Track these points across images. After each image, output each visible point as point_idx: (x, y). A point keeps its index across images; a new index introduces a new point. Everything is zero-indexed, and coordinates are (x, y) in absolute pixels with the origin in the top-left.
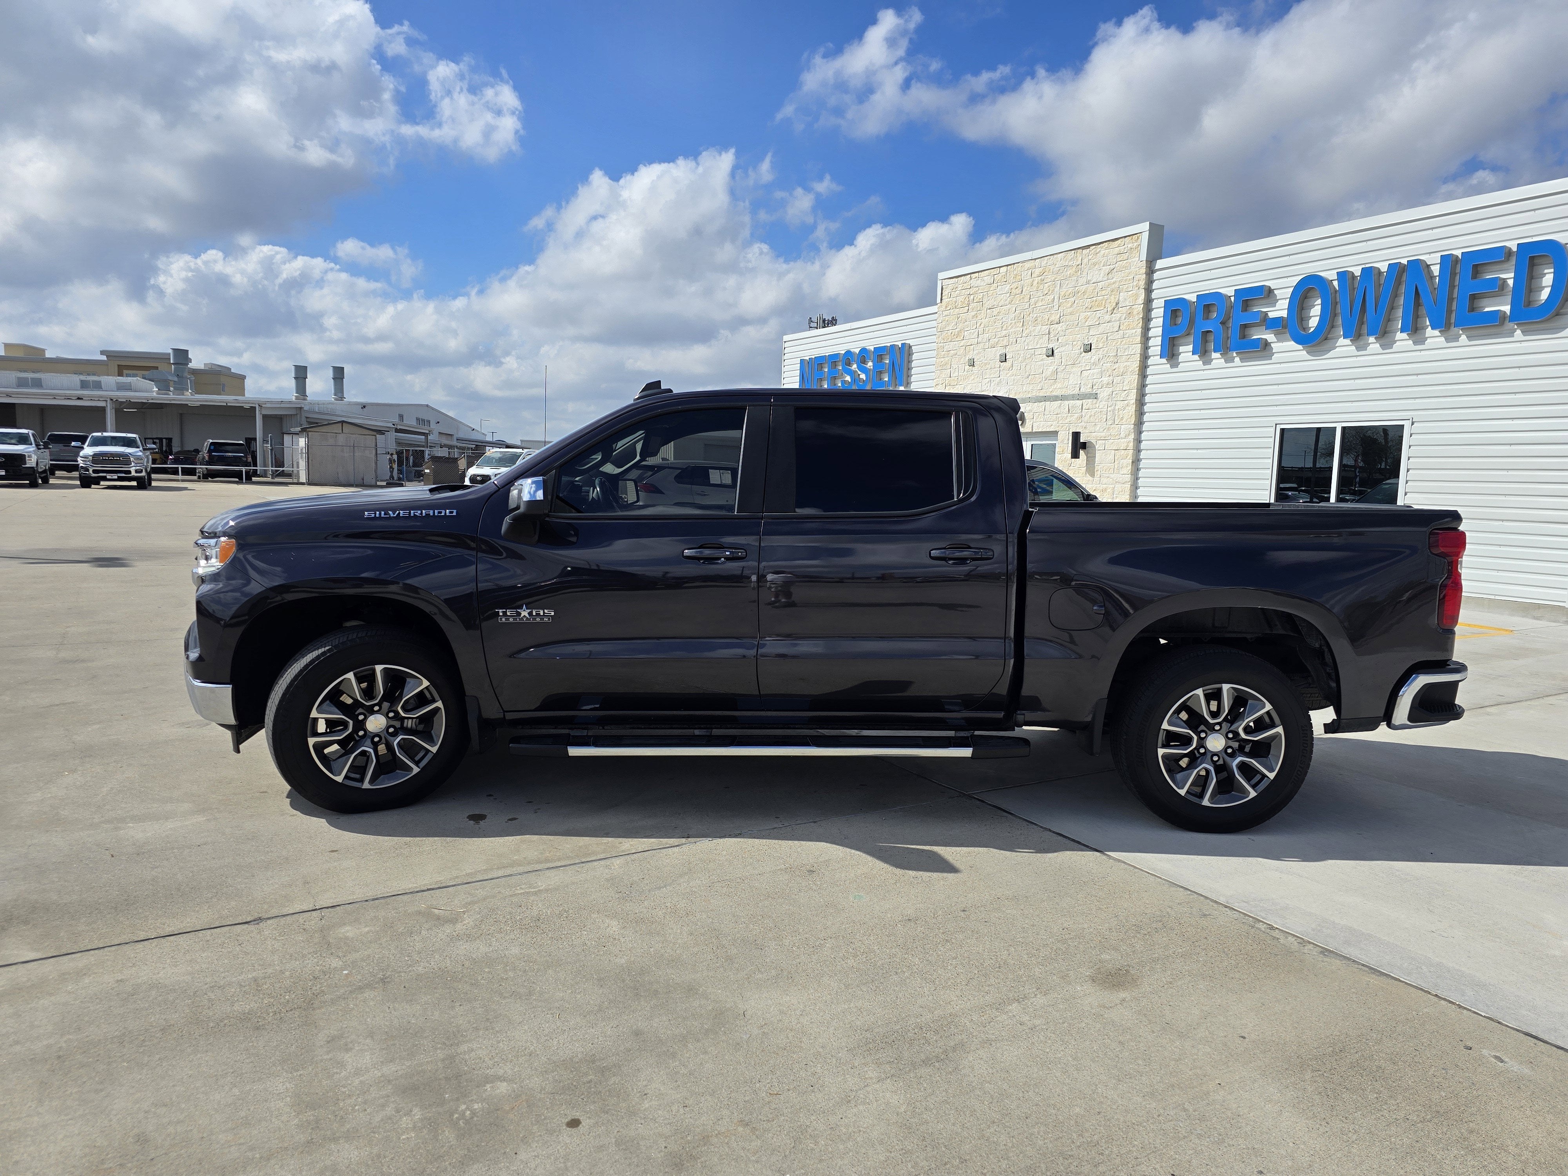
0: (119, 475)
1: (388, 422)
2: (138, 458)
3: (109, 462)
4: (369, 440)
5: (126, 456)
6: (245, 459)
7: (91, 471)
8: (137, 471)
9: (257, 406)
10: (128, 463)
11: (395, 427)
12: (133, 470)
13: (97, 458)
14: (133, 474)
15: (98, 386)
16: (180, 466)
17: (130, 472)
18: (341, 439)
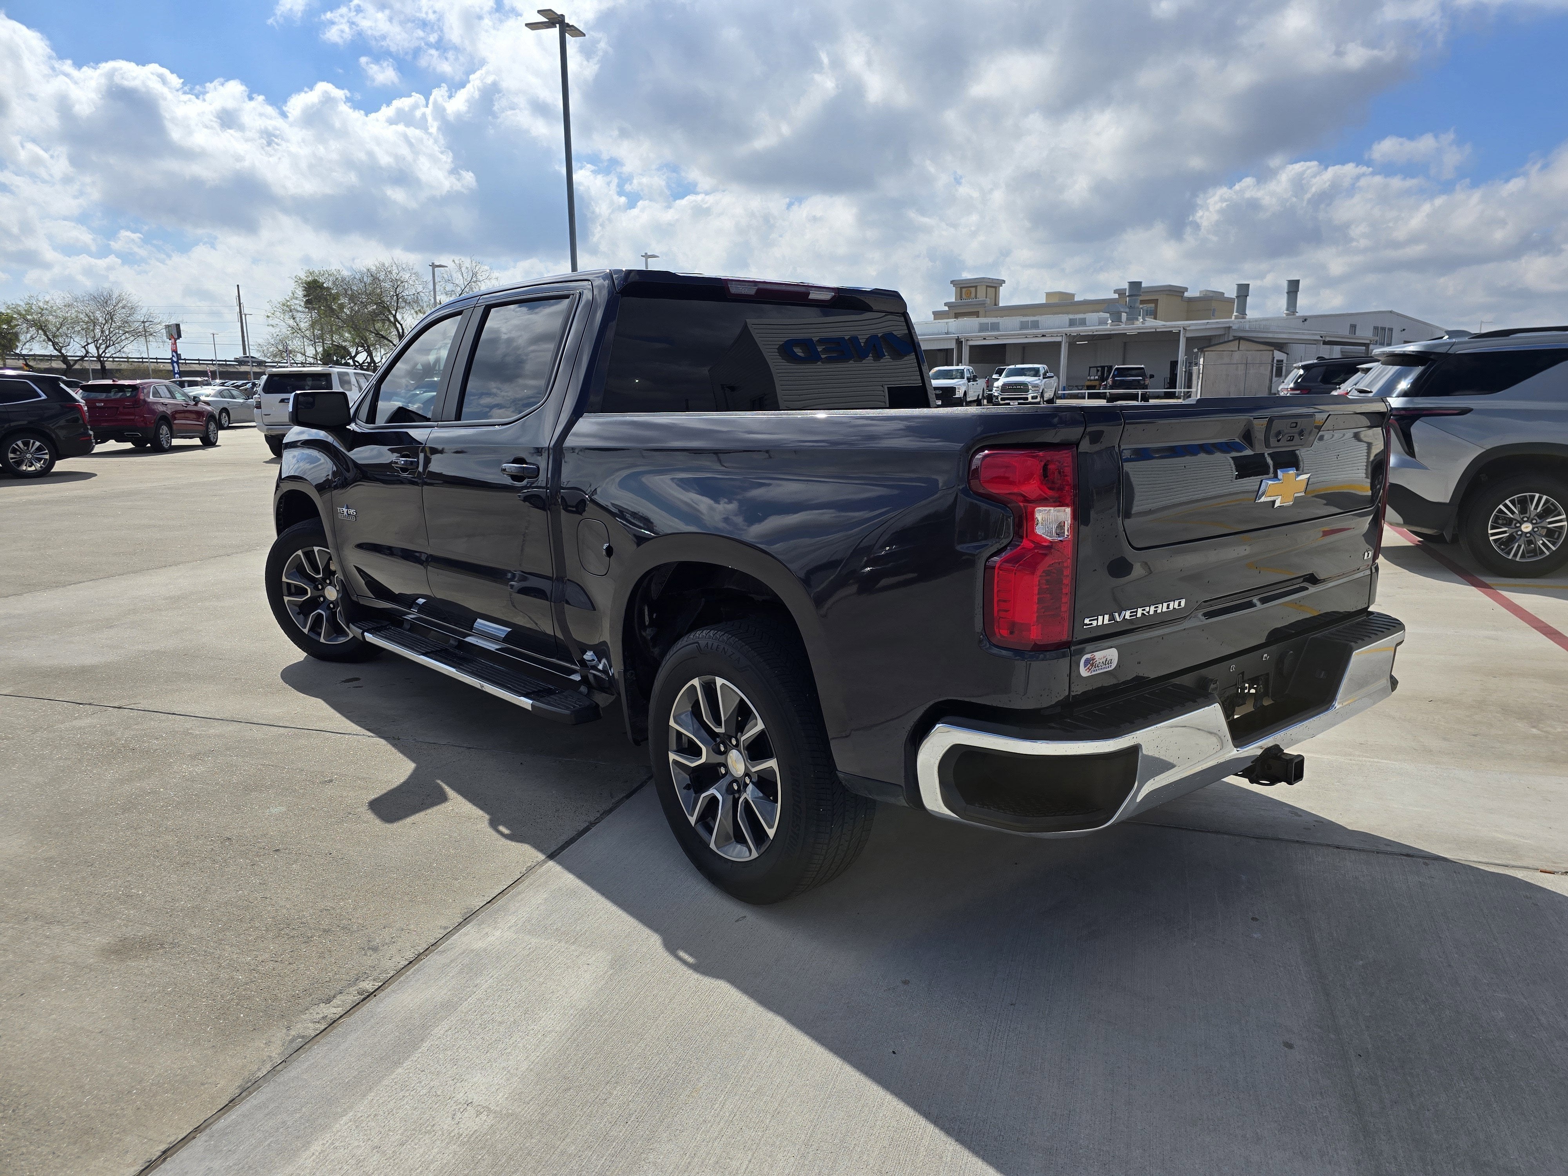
0: (1020, 401)
1: (1316, 334)
2: (1036, 386)
3: (1013, 390)
4: (1266, 356)
5: (1025, 385)
6: (1142, 382)
7: (999, 399)
8: (1033, 398)
9: (1182, 329)
10: (1027, 391)
11: (1324, 339)
12: (1030, 396)
13: (1005, 388)
14: (1030, 400)
15: (1083, 322)
16: (1087, 391)
17: (1027, 399)
18: (1237, 356)
